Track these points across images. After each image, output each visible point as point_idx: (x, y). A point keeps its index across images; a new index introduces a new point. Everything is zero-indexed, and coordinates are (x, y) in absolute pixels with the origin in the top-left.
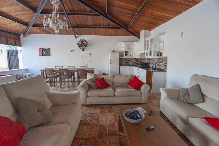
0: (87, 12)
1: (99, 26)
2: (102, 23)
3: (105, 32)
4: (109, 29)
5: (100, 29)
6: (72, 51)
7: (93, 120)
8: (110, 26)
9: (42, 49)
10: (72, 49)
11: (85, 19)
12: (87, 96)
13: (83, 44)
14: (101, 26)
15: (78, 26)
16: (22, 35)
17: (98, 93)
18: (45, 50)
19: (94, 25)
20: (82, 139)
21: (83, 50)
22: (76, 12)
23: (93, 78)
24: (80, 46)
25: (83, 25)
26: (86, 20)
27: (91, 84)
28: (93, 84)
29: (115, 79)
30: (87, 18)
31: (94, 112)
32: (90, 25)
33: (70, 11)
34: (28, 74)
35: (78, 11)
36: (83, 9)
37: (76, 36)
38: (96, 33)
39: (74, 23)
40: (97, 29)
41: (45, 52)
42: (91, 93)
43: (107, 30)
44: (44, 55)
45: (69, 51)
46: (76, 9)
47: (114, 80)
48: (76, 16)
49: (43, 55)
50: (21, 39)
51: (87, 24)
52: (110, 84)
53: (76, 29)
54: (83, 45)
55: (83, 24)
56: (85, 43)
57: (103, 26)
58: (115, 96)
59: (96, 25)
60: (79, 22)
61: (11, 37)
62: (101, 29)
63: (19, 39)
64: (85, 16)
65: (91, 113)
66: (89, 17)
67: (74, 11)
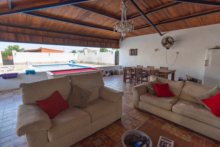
0: (166, 4)
1: (189, 16)
2: (191, 10)
3: (201, 20)
4: (207, 15)
5: (191, 19)
6: (156, 50)
7: (130, 126)
8: (207, 10)
9: (132, 50)
10: (157, 48)
11: (166, 12)
12: (140, 100)
13: (168, 41)
14: (191, 14)
15: (160, 22)
16: (120, 40)
17: (150, 100)
18: (134, 50)
19: (181, 17)
20: (105, 135)
21: (168, 48)
22: (153, 8)
23: (154, 81)
24: (164, 45)
25: (166, 20)
26: (167, 14)
27: (150, 88)
28: (152, 89)
29: (185, 89)
30: (168, 10)
31: (139, 118)
32: (174, 18)
33: (147, 9)
34: (120, 70)
35: (155, 7)
36: (160, 3)
37: (162, 33)
38: (187, 25)
39: (156, 20)
40: (186, 20)
41: (133, 52)
42: (143, 98)
43: (205, 18)
44: (133, 55)
45: (154, 50)
46: (152, 6)
47: (183, 89)
48: (155, 12)
49: (131, 55)
50: (120, 43)
51: (170, 17)
52: (177, 94)
53: (160, 26)
54: (168, 43)
55: (166, 18)
56: (170, 40)
57: (194, 13)
58: (171, 110)
59: (183, 16)
60: (160, 19)
61: (113, 43)
62: (193, 18)
63: (118, 43)
64: (164, 9)
65: (135, 118)
66: (170, 9)
67: (151, 8)
